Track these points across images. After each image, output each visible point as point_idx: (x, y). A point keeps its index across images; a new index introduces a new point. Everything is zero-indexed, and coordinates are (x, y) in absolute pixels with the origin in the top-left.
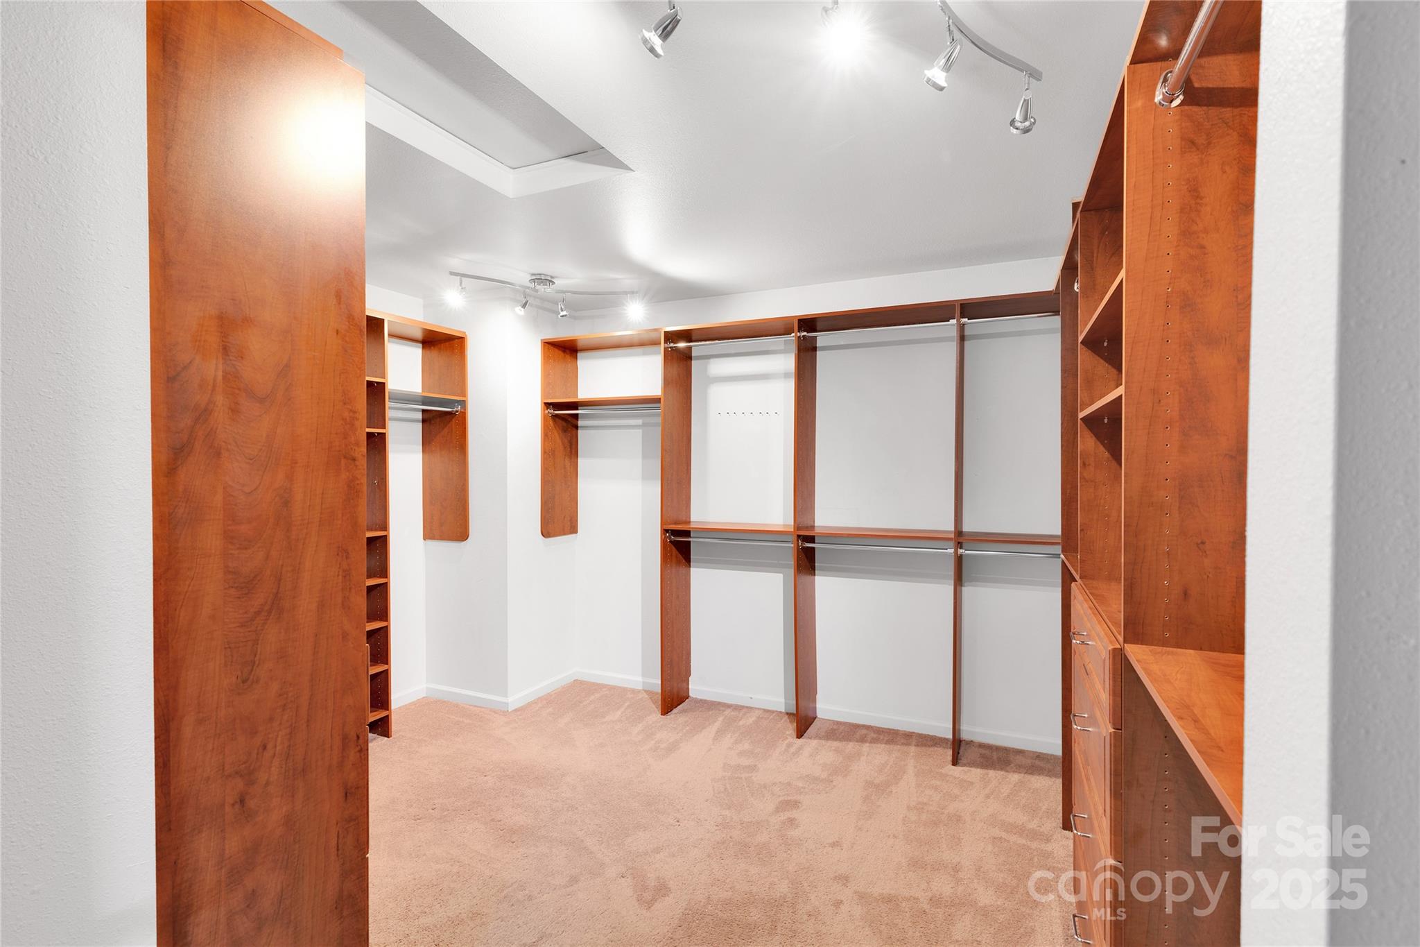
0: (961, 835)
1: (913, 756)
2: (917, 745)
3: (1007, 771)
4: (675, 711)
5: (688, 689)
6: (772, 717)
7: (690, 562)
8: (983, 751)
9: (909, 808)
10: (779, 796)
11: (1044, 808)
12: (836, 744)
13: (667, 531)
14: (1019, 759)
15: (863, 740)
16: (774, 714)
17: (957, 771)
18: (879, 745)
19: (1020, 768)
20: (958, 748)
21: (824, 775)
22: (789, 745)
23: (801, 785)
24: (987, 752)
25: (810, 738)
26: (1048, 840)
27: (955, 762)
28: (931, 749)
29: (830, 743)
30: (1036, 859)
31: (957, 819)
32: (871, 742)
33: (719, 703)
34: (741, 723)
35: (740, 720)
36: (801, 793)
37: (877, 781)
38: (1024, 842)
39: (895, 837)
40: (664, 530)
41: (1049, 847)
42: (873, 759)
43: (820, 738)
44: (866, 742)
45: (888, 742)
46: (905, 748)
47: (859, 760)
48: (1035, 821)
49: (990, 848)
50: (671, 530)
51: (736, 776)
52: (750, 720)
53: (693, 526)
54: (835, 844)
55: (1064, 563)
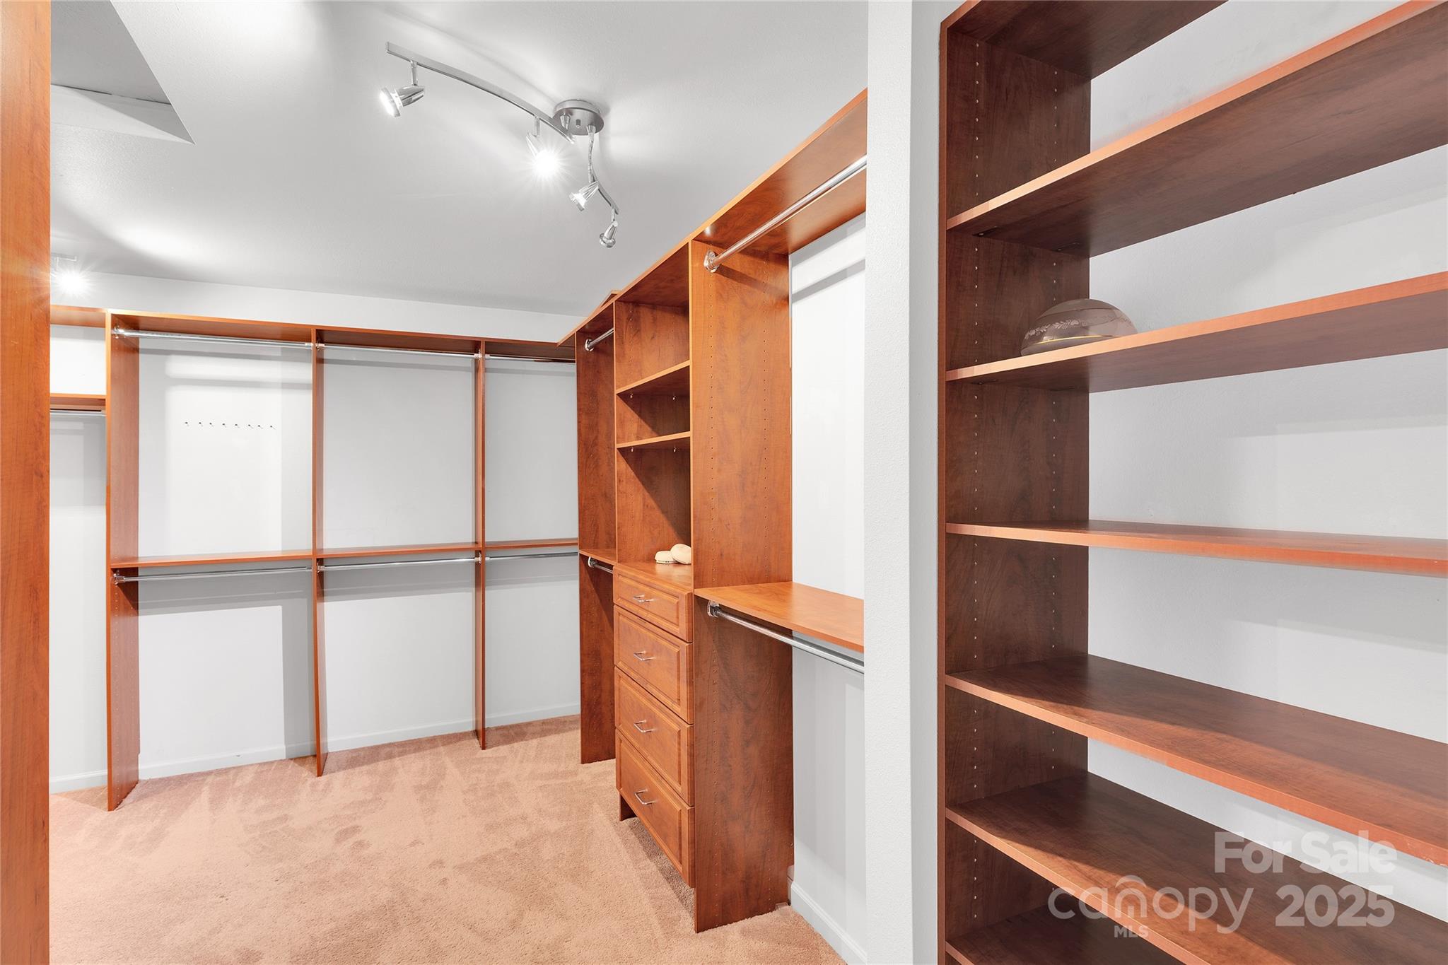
0: (516, 794)
1: (445, 754)
2: (444, 745)
3: (526, 740)
4: (126, 801)
5: (137, 771)
6: (273, 767)
7: (138, 608)
8: (501, 732)
9: (464, 792)
10: (333, 830)
11: (564, 755)
12: (365, 768)
13: (114, 570)
14: (531, 729)
15: (390, 756)
16: (276, 764)
17: (488, 752)
18: (409, 756)
19: (534, 735)
20: (481, 735)
21: (369, 796)
22: (314, 785)
23: (349, 813)
24: (505, 732)
25: (334, 772)
26: (576, 774)
27: (484, 748)
28: (458, 744)
29: (357, 769)
30: (574, 789)
31: (506, 785)
32: (399, 756)
33: (191, 775)
34: (238, 784)
35: (234, 782)
36: (355, 819)
37: (424, 783)
38: (561, 781)
39: (464, 816)
40: (112, 569)
41: (579, 778)
42: (410, 769)
43: (345, 769)
44: (394, 757)
45: (416, 751)
46: (435, 750)
47: (398, 773)
48: (562, 765)
49: (540, 794)
50: (120, 569)
51: (269, 831)
52: (248, 777)
53: (140, 561)
54: (414, 844)
55: (583, 559)
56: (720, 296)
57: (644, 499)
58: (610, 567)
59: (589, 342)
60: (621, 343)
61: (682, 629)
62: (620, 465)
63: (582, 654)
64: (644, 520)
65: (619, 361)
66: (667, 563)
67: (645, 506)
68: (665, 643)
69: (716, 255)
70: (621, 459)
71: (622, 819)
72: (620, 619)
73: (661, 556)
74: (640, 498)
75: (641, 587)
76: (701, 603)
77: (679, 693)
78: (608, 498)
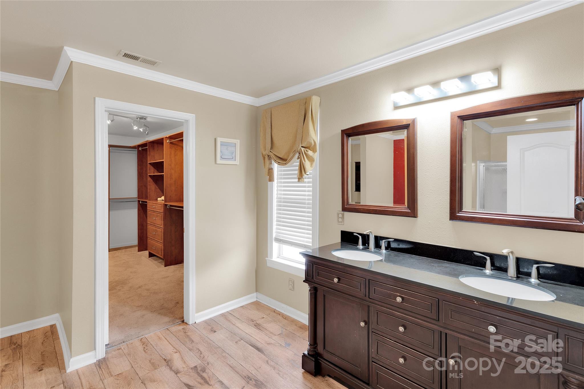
3: (121, 250)
14: (122, 248)
17: (111, 252)
24: (115, 249)
38: (133, 255)
41: (137, 254)
48: (133, 252)
55: (139, 201)
56: (170, 148)
57: (155, 186)
58: (146, 202)
59: (141, 148)
60: (150, 151)
61: (162, 211)
62: (149, 179)
63: (138, 225)
64: (155, 191)
65: (149, 155)
66: (160, 200)
67: (155, 188)
68: (159, 214)
69: (170, 140)
70: (149, 177)
71: (149, 257)
72: (149, 212)
73: (159, 199)
74: (154, 186)
75: (154, 204)
76: (166, 205)
77: (161, 223)
78: (146, 187)
